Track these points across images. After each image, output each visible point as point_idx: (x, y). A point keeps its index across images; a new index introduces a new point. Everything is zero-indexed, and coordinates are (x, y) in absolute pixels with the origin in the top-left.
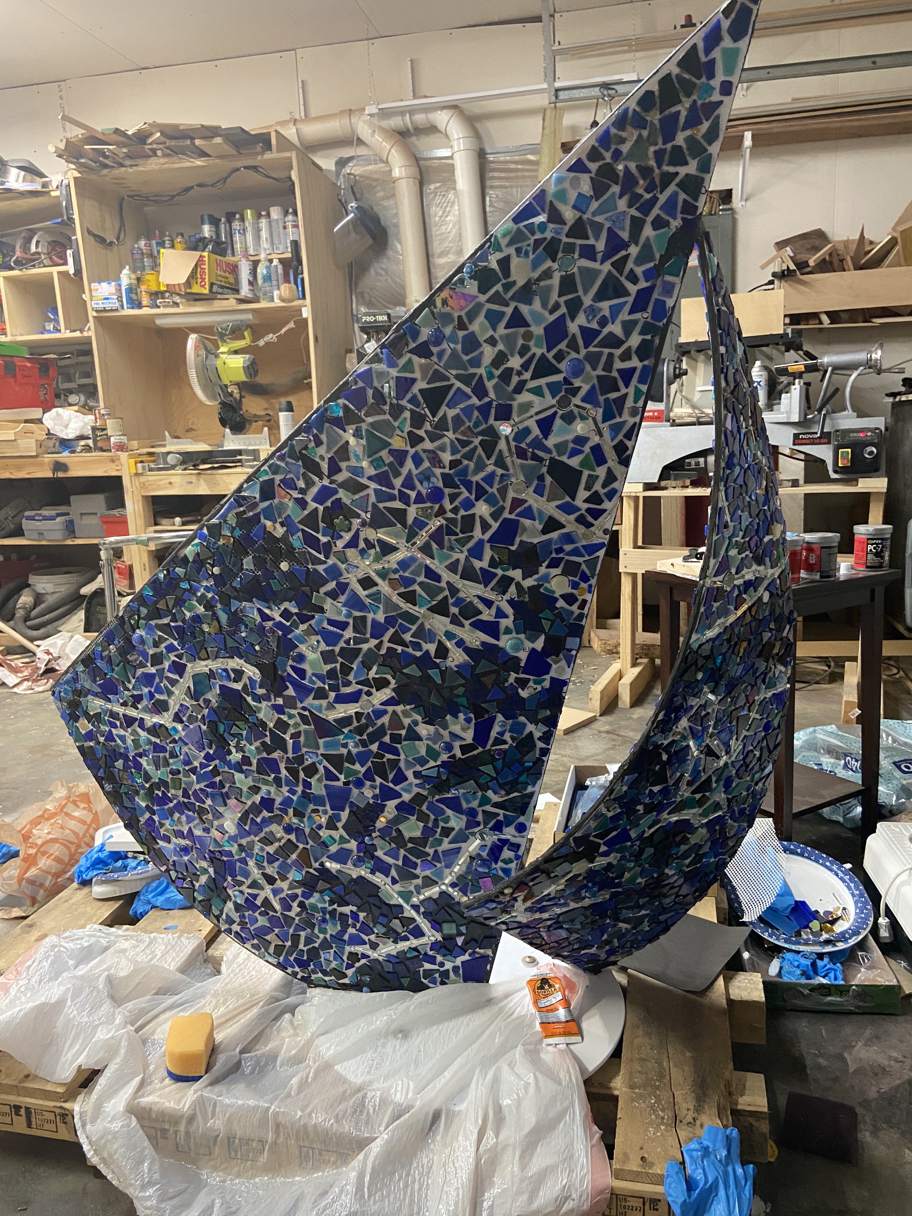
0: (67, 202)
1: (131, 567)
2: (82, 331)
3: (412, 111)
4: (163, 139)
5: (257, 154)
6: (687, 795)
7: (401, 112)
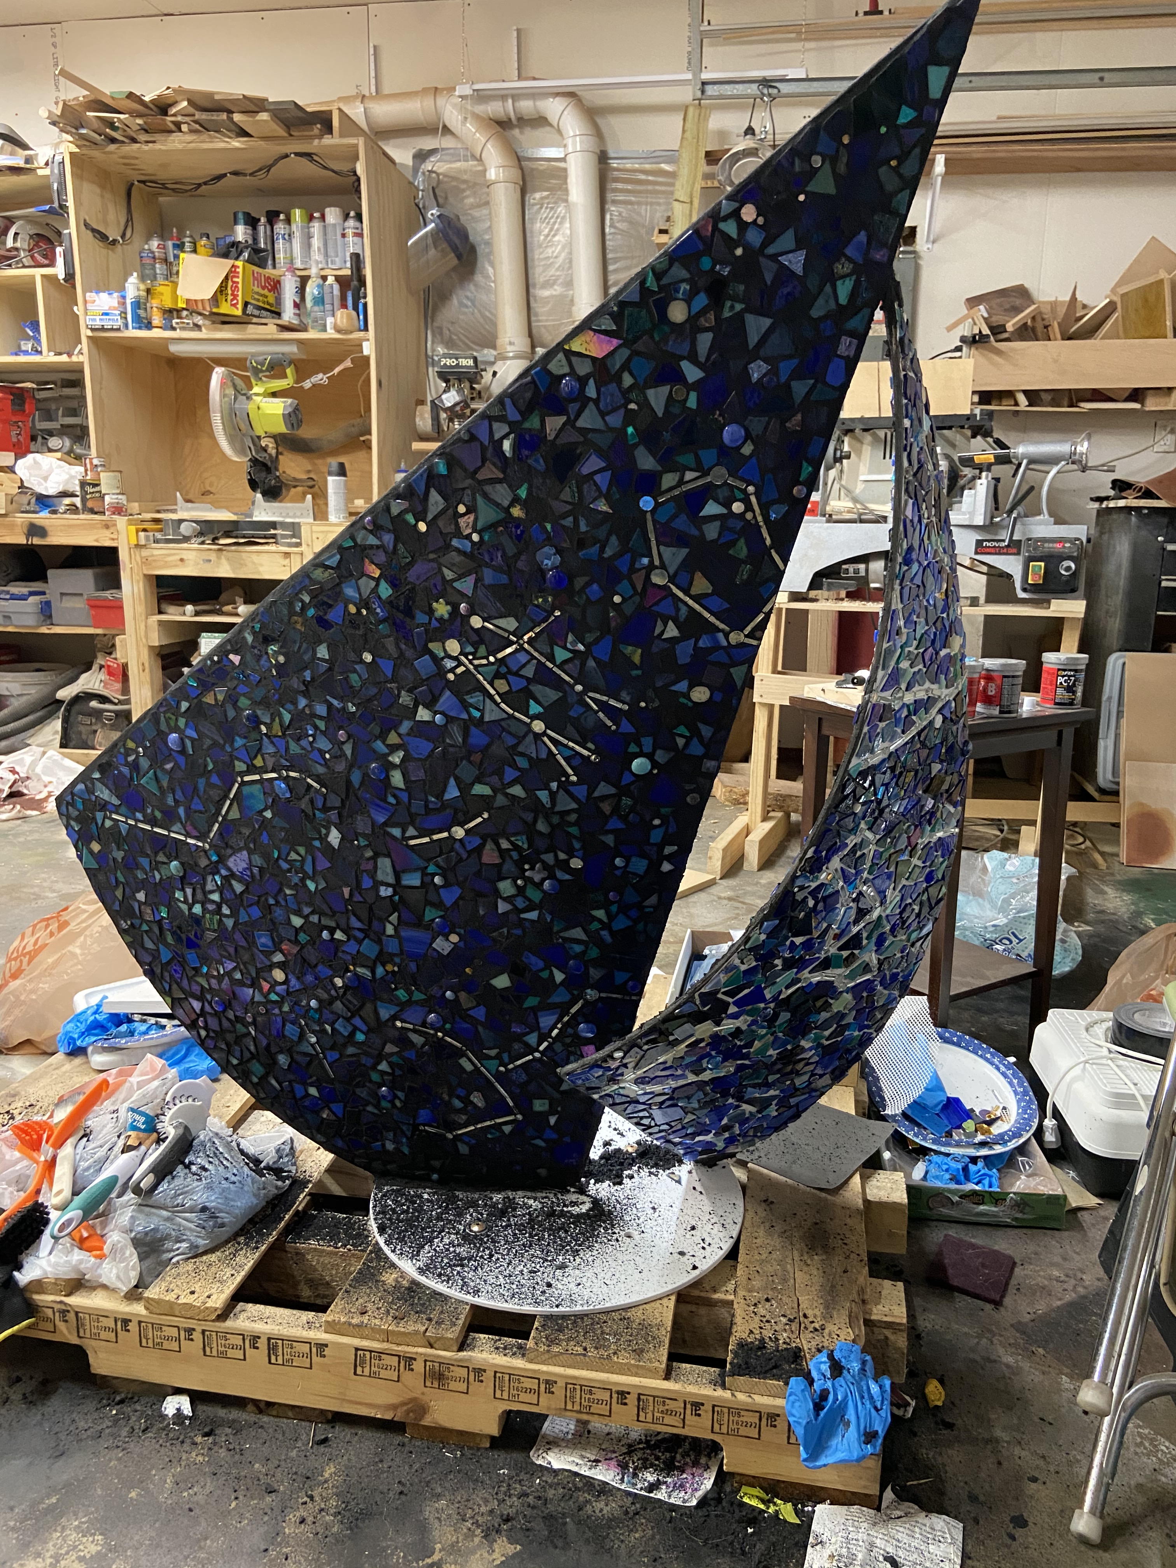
0: (60, 184)
1: (125, 668)
2: (70, 355)
3: (516, 96)
4: (191, 110)
5: (312, 138)
6: (833, 950)
7: (503, 97)
